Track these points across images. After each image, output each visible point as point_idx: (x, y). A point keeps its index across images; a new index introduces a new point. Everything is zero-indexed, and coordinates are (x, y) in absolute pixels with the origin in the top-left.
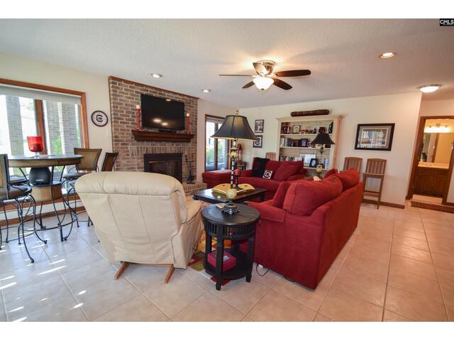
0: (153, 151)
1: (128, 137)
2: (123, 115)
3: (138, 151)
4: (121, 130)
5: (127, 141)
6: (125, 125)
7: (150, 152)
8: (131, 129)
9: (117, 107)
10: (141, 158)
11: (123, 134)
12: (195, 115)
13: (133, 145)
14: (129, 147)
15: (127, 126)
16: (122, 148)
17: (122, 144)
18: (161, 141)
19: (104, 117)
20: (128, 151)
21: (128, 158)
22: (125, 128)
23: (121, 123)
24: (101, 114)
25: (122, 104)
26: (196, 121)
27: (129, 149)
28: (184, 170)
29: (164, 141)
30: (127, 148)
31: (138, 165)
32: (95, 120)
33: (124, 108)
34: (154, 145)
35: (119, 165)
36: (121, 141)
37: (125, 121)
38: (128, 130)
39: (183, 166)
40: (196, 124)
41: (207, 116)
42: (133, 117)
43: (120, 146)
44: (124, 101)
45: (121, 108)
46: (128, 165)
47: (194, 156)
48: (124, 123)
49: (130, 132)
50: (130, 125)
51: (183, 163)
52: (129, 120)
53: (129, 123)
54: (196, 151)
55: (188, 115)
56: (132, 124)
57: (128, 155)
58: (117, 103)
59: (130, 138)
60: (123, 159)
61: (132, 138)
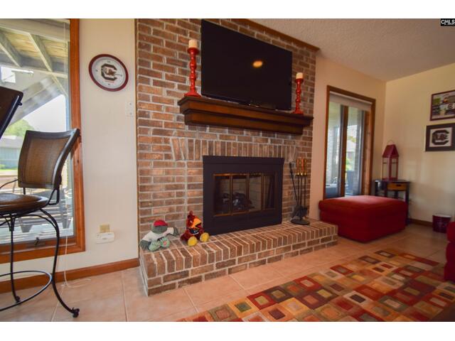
0: (223, 150)
1: (169, 117)
2: (161, 67)
3: (191, 149)
4: (155, 99)
5: (167, 125)
6: (165, 90)
7: (217, 152)
8: (176, 99)
9: (148, 47)
10: (198, 165)
11: (159, 108)
12: (310, 81)
13: (181, 134)
14: (171, 138)
15: (169, 92)
16: (155, 140)
17: (156, 132)
18: (242, 128)
19: (120, 72)
20: (169, 149)
21: (167, 165)
22: (165, 95)
23: (156, 83)
24: (113, 62)
25: (159, 42)
26: (312, 96)
27: (171, 145)
28: (286, 194)
29: (248, 128)
30: (166, 141)
31: (190, 179)
32: (98, 75)
33: (164, 52)
34: (227, 137)
35: (148, 180)
36: (153, 124)
37: (164, 80)
38: (171, 102)
39: (285, 187)
40: (312, 101)
41: (330, 88)
42: (184, 72)
43: (150, 135)
44: (164, 35)
45: (156, 50)
46: (167, 180)
47: (306, 165)
48: (162, 84)
49: (176, 105)
50: (176, 89)
51: (285, 180)
52: (172, 78)
53: (173, 86)
54: (310, 155)
55: (299, 76)
56: (180, 87)
57: (168, 157)
58: (149, 39)
59: (174, 120)
60: (157, 165)
61: (178, 118)
